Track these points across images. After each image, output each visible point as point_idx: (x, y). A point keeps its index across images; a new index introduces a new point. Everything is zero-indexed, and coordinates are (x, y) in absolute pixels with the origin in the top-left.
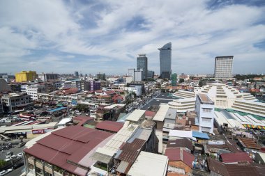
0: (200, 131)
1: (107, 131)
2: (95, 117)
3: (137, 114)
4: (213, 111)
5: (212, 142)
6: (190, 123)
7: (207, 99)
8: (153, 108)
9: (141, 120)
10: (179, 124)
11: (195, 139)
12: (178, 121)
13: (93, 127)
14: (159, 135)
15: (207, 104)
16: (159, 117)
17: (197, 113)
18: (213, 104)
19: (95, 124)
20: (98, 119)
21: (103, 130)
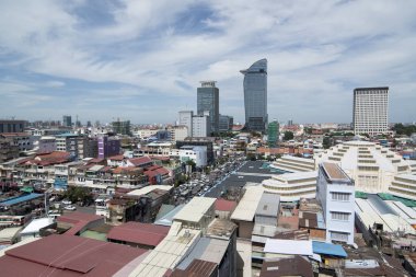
0: (328, 240)
1: (133, 244)
2: (105, 213)
3: (197, 207)
4: (352, 197)
5: (352, 264)
6: (307, 225)
7: (341, 173)
8: (230, 193)
9: (205, 220)
10: (284, 226)
11: (318, 258)
12: (282, 220)
13: (101, 237)
14: (245, 251)
15: (340, 183)
16: (244, 211)
17: (321, 204)
18: (352, 183)
19: (108, 229)
20: (114, 218)
21: (125, 243)
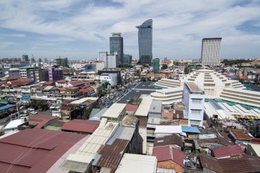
0: (189, 125)
1: (78, 132)
2: (59, 115)
4: (203, 101)
6: (178, 117)
7: (197, 88)
8: (134, 101)
10: (165, 118)
11: (185, 134)
12: (164, 115)
13: (58, 129)
14: (143, 133)
15: (197, 93)
16: (142, 111)
17: (186, 105)
18: (203, 93)
19: (61, 124)
20: (64, 118)
21: (73, 131)
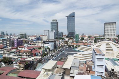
0: (96, 75)
1: (27, 78)
2: (17, 67)
3: (50, 64)
4: (104, 60)
6: (89, 70)
7: (100, 52)
8: (63, 59)
9: (53, 69)
10: (81, 70)
12: (80, 68)
15: (100, 55)
16: (67, 65)
17: (94, 62)
18: (104, 55)
19: (18, 73)
20: (20, 69)
21: (24, 77)
